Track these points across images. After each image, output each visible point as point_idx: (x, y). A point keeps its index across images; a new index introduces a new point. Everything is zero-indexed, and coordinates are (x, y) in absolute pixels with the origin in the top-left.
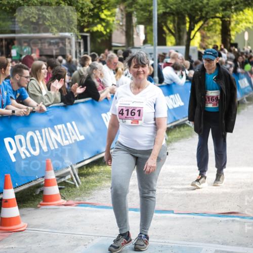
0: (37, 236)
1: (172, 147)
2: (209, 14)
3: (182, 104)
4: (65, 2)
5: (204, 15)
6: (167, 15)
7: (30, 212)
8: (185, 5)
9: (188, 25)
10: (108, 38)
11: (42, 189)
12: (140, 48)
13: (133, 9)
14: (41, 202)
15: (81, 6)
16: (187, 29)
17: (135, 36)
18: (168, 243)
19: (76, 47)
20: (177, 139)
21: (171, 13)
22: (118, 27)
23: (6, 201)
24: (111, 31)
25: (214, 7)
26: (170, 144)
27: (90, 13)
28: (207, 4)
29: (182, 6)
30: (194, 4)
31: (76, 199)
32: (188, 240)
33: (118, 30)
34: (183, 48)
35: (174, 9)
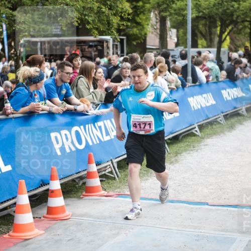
0: (81, 224)
1: (205, 143)
2: (239, 18)
3: (214, 102)
4: (105, 6)
5: (235, 19)
6: (200, 19)
7: (74, 202)
8: (217, 9)
9: (219, 29)
10: (142, 41)
11: (84, 180)
12: (173, 50)
13: (167, 14)
14: (84, 193)
15: (120, 11)
16: (218, 32)
17: (168, 39)
18: (204, 233)
19: (113, 49)
20: (210, 136)
21: (203, 18)
22: (153, 31)
23: (53, 191)
24: (146, 34)
25: (245, 11)
26: (203, 141)
27: (129, 17)
28: (238, 8)
29: (214, 11)
30: (225, 8)
31: (116, 190)
32: (223, 231)
33: (152, 33)
34: (214, 50)
35: (207, 13)
